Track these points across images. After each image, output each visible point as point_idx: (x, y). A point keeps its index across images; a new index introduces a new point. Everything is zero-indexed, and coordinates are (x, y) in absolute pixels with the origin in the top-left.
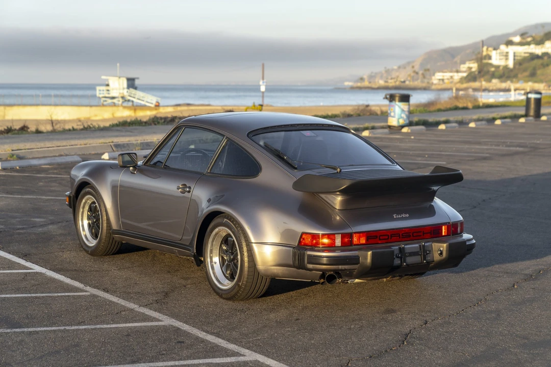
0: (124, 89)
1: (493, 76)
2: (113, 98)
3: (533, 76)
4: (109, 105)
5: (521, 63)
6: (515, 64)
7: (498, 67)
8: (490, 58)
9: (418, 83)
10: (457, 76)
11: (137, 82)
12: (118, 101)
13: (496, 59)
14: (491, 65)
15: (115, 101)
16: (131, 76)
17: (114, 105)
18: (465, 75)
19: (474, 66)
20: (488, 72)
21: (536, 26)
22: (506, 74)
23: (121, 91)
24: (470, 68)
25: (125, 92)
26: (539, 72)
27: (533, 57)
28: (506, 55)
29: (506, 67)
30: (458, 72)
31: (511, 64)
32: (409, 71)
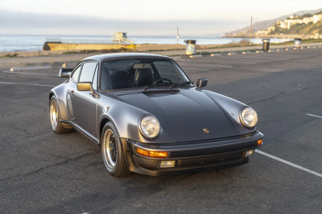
0: (121, 37)
1: (281, 32)
2: (117, 41)
3: (297, 32)
4: (116, 44)
5: (292, 27)
6: (290, 28)
7: (283, 29)
8: (280, 24)
9: (250, 35)
10: (266, 33)
11: (127, 35)
12: (119, 42)
13: (283, 26)
14: (280, 28)
15: (118, 42)
16: (124, 32)
17: (118, 44)
18: (269, 32)
19: (273, 28)
20: (279, 31)
21: (300, 12)
22: (286, 32)
23: (120, 38)
24: (272, 29)
25: (122, 39)
26: (300, 31)
27: (298, 24)
28: (287, 24)
29: (287, 29)
30: (267, 30)
31: (289, 27)
32: (247, 30)
